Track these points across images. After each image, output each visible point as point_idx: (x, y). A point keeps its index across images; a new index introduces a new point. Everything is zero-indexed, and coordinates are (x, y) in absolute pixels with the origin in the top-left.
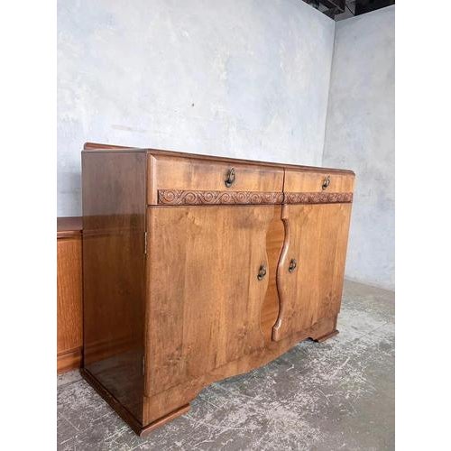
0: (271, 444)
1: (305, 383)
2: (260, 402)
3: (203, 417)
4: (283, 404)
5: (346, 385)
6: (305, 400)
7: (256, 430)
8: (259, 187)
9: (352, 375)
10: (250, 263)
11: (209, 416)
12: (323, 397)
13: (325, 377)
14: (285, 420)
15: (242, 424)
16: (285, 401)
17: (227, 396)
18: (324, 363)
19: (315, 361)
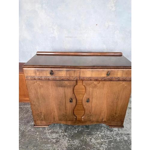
0: (51, 148)
1: (84, 138)
2: (65, 135)
3: (49, 130)
4: (69, 140)
5: (94, 147)
6: (75, 143)
7: (53, 142)
8: (67, 75)
9: (102, 145)
10: (65, 97)
11: (50, 131)
12: (81, 146)
13: (93, 140)
14: (63, 144)
15: (53, 138)
16: (70, 139)
17: (60, 128)
18: (100, 135)
19: (98, 133)
